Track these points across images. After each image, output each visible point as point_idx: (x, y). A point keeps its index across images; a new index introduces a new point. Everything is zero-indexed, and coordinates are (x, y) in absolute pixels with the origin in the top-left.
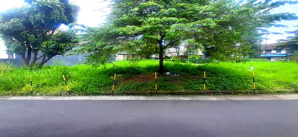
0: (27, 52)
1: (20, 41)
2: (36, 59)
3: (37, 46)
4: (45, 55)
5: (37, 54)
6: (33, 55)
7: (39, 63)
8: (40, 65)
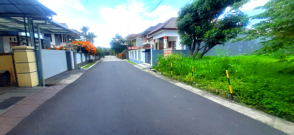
0: (193, 44)
1: (189, 34)
2: (199, 50)
3: (201, 37)
4: (206, 46)
5: (200, 45)
6: (197, 46)
7: (200, 54)
8: (201, 55)
